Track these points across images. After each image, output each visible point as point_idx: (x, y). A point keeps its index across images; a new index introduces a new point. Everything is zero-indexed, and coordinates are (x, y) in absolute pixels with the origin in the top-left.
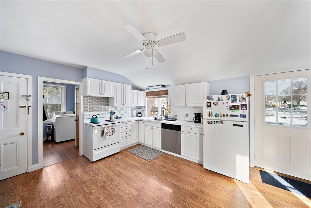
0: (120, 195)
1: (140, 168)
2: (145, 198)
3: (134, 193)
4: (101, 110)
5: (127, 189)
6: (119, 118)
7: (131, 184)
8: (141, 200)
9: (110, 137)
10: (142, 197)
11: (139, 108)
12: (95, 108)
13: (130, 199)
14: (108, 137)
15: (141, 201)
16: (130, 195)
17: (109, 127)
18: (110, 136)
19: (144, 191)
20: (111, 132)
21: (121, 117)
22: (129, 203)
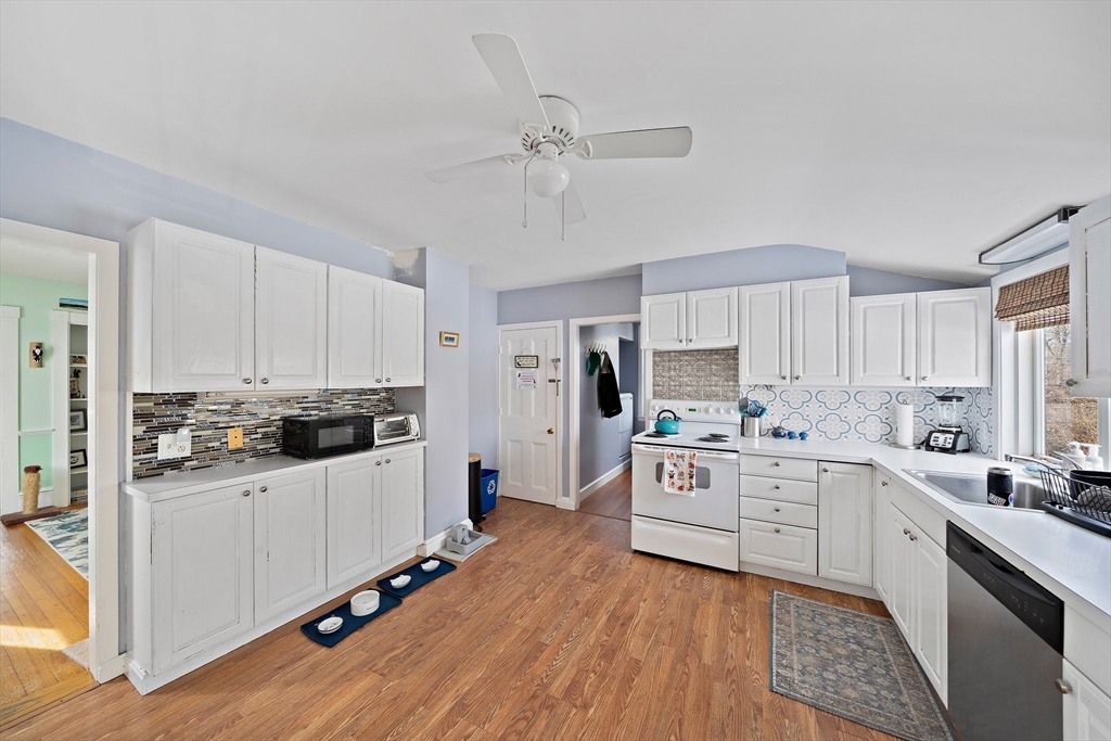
0: (542, 652)
1: (693, 667)
2: (544, 723)
3: (557, 683)
4: (708, 397)
5: (568, 662)
6: (791, 435)
7: (593, 663)
8: (534, 713)
9: (679, 492)
10: (545, 713)
11: (943, 398)
12: (689, 388)
13: (533, 680)
14: (674, 491)
15: (530, 714)
16: (547, 676)
17: (678, 456)
18: (681, 488)
19: (574, 711)
20: (686, 476)
21: (803, 436)
22: (519, 684)
